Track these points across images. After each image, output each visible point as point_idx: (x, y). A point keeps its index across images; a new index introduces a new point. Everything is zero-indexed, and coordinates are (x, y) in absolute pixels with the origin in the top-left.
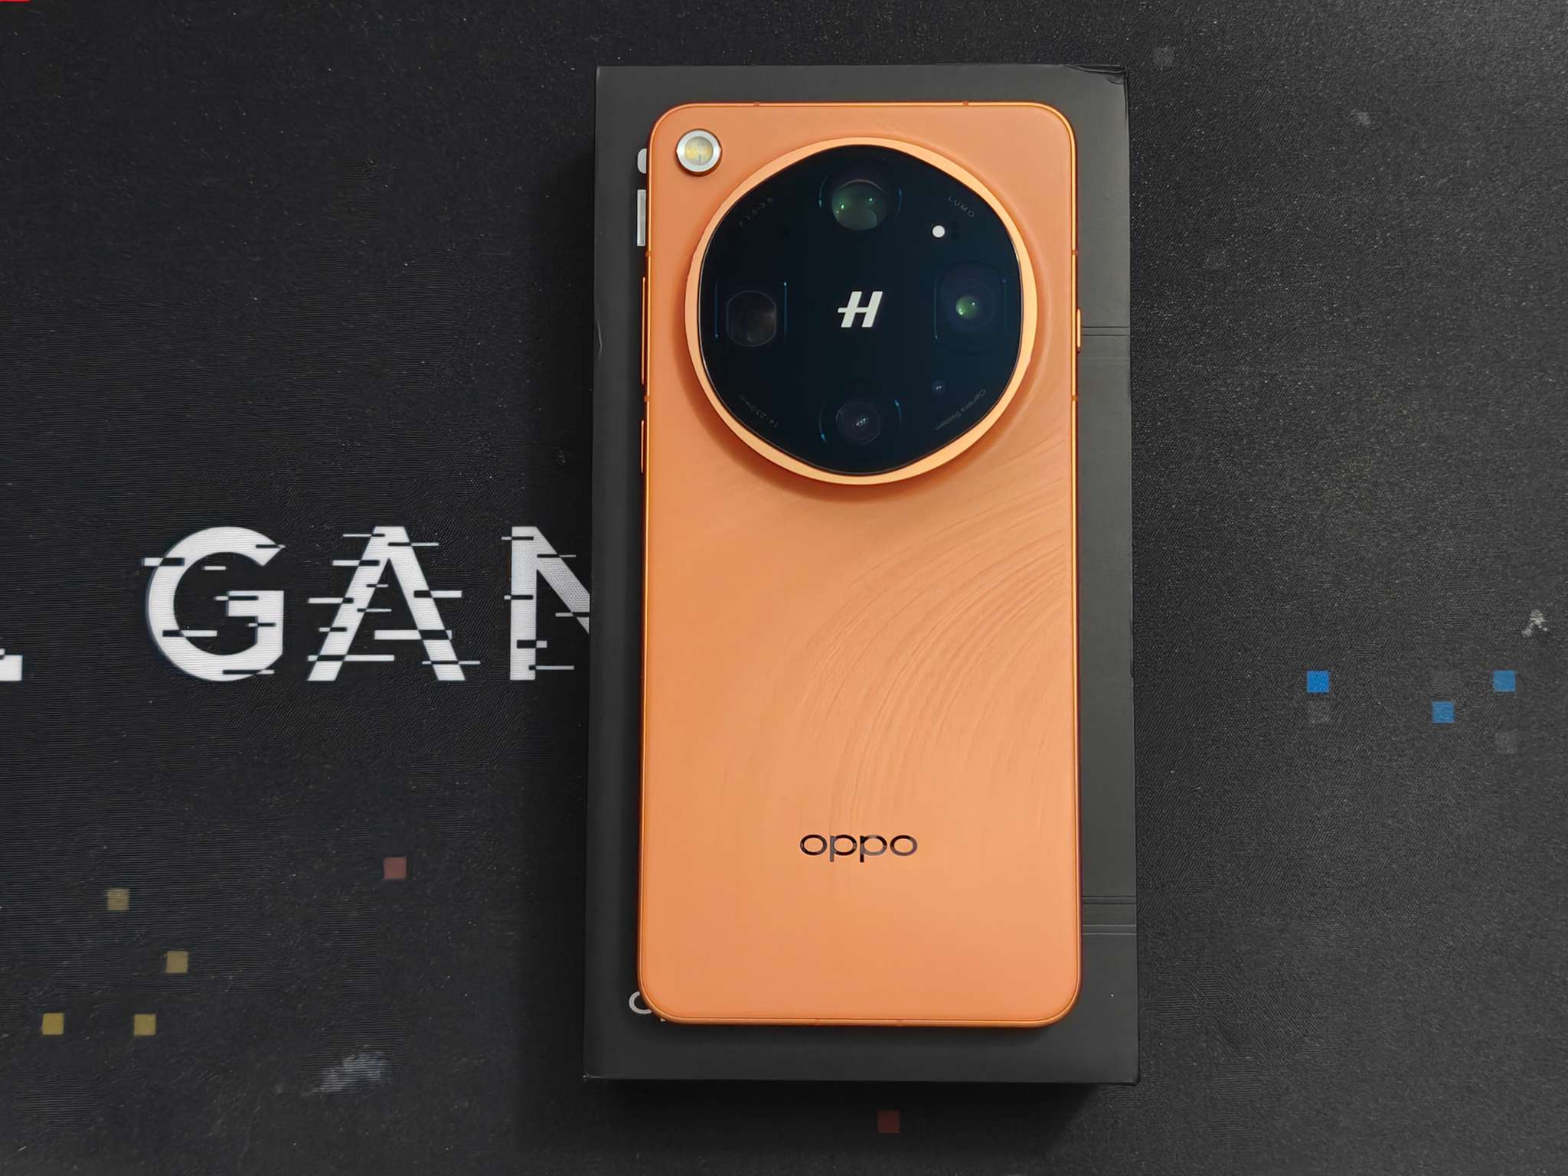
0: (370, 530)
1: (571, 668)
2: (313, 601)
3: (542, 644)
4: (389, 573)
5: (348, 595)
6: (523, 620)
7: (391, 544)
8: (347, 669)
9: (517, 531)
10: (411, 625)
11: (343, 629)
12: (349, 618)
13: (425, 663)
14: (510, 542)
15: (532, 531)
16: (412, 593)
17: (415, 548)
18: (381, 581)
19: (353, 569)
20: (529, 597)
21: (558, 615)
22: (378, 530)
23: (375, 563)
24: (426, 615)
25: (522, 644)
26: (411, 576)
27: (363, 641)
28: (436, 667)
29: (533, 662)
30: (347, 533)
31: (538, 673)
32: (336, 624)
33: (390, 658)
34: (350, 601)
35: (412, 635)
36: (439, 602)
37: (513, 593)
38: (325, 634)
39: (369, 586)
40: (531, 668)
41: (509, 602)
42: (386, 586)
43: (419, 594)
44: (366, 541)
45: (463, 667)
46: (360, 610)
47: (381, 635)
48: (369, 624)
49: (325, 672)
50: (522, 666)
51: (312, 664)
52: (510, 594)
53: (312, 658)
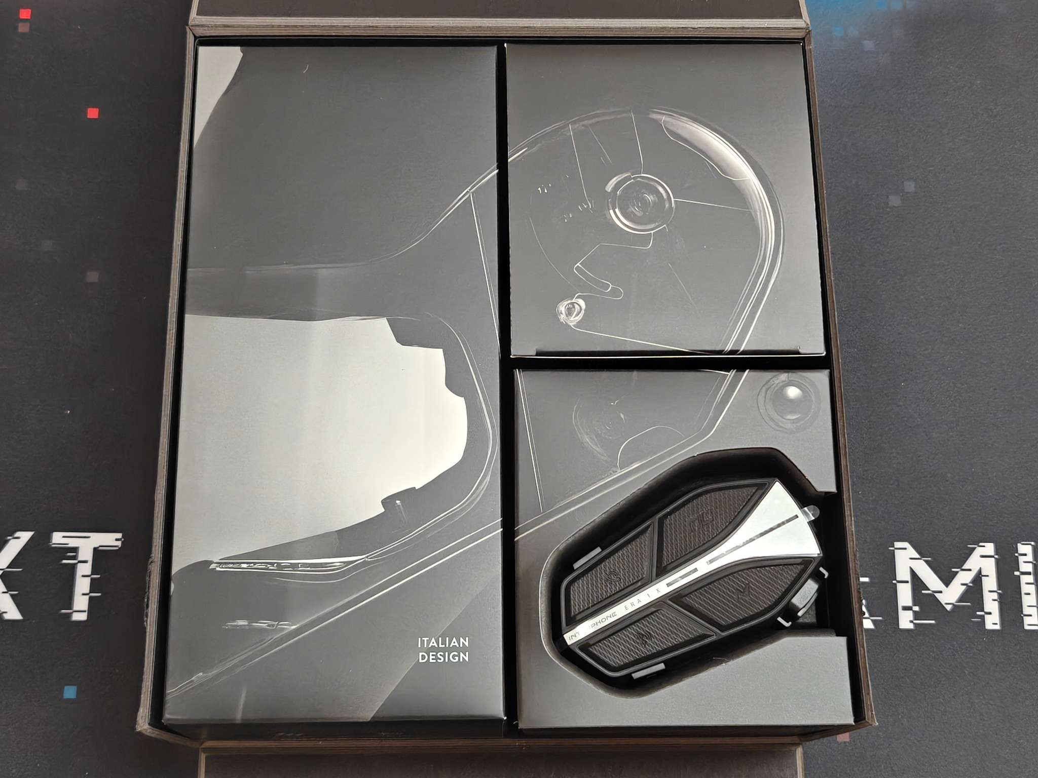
1: (933, 622)
3: (916, 608)
6: (905, 595)
9: (898, 544)
14: (894, 551)
15: (906, 544)
20: (907, 582)
21: (923, 592)
25: (906, 608)
29: (912, 619)
31: (915, 624)
37: (898, 579)
40: (911, 622)
41: (896, 584)
45: (874, 622)
50: (906, 621)
52: (895, 580)
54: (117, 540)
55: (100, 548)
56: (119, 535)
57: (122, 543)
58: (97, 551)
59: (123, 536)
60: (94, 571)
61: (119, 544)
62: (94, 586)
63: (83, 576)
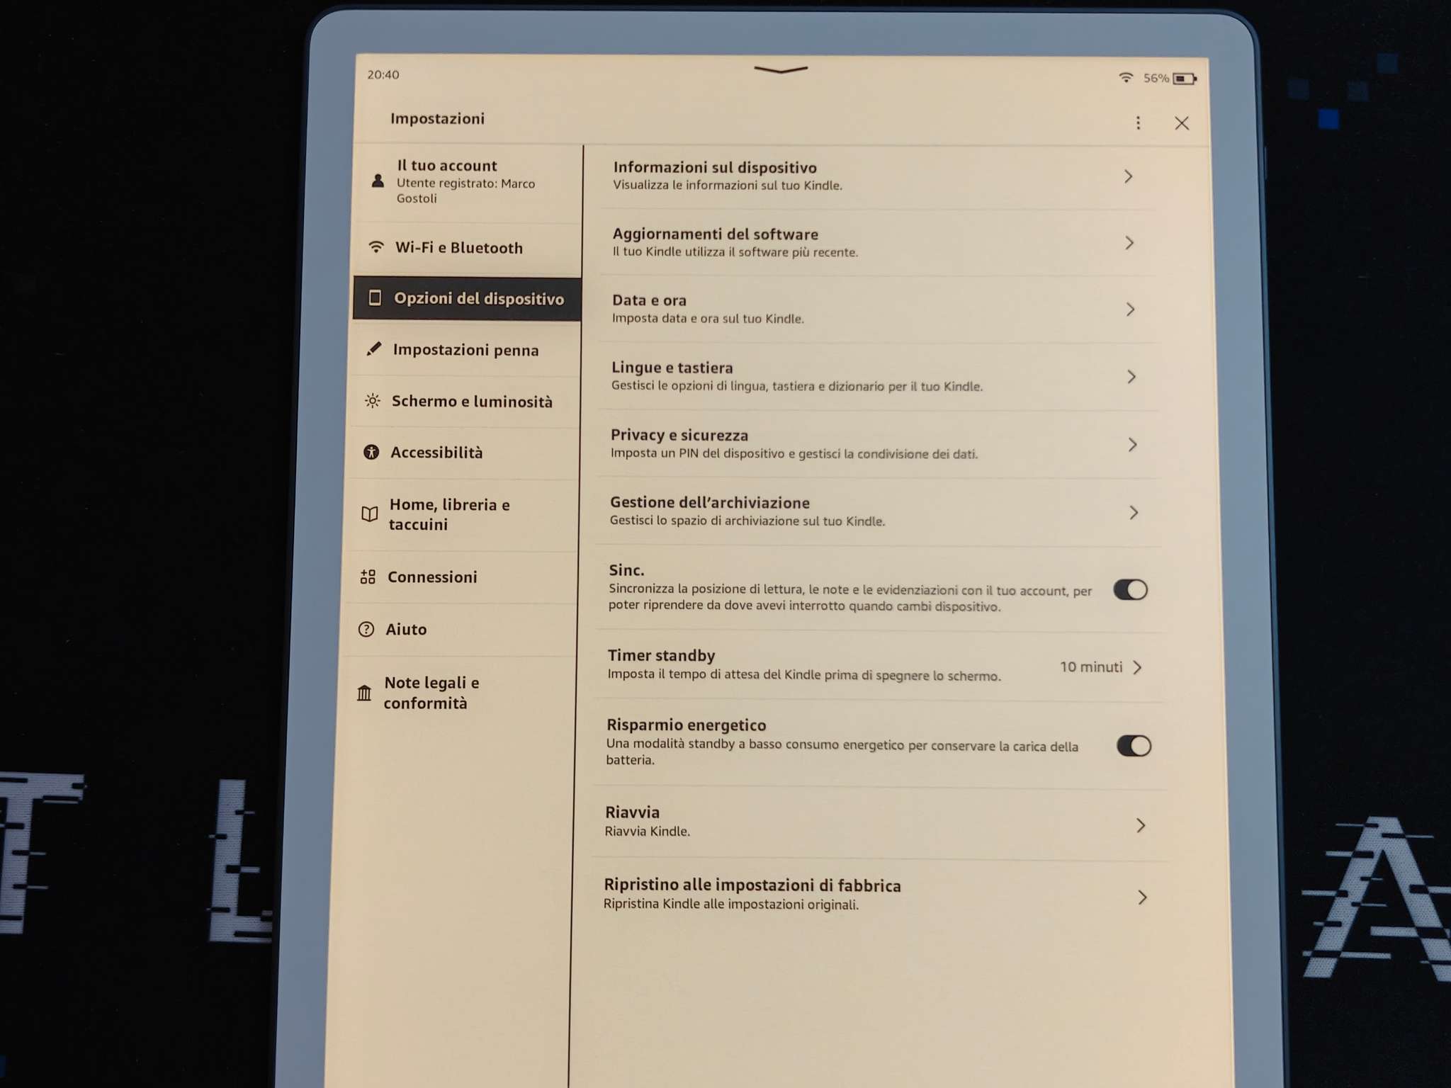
0: (1363, 820)
2: (1305, 893)
4: (1384, 866)
5: (1341, 889)
7: (1385, 835)
8: (1343, 966)
10: (1407, 921)
11: (1338, 924)
12: (1344, 912)
13: (1423, 962)
16: (1408, 887)
17: (1411, 842)
18: (1376, 873)
19: (1347, 860)
22: (1371, 820)
23: (1369, 855)
24: (1424, 911)
26: (1407, 871)
27: (1358, 938)
28: (1435, 967)
30: (1340, 823)
32: (1331, 918)
33: (1387, 956)
34: (1344, 894)
35: (1411, 933)
36: (1436, 899)
38: (1320, 929)
39: (1363, 879)
42: (1381, 879)
43: (1415, 889)
44: (1361, 830)
46: (1354, 904)
47: (1378, 931)
48: (1364, 918)
49: (1321, 969)
51: (1308, 959)
53: (1307, 953)
54: (75, 786)
55: (46, 801)
56: (79, 779)
57: (85, 793)
58: (41, 807)
59: (86, 779)
60: (35, 842)
61: (78, 793)
62: (35, 872)
63: (16, 853)
